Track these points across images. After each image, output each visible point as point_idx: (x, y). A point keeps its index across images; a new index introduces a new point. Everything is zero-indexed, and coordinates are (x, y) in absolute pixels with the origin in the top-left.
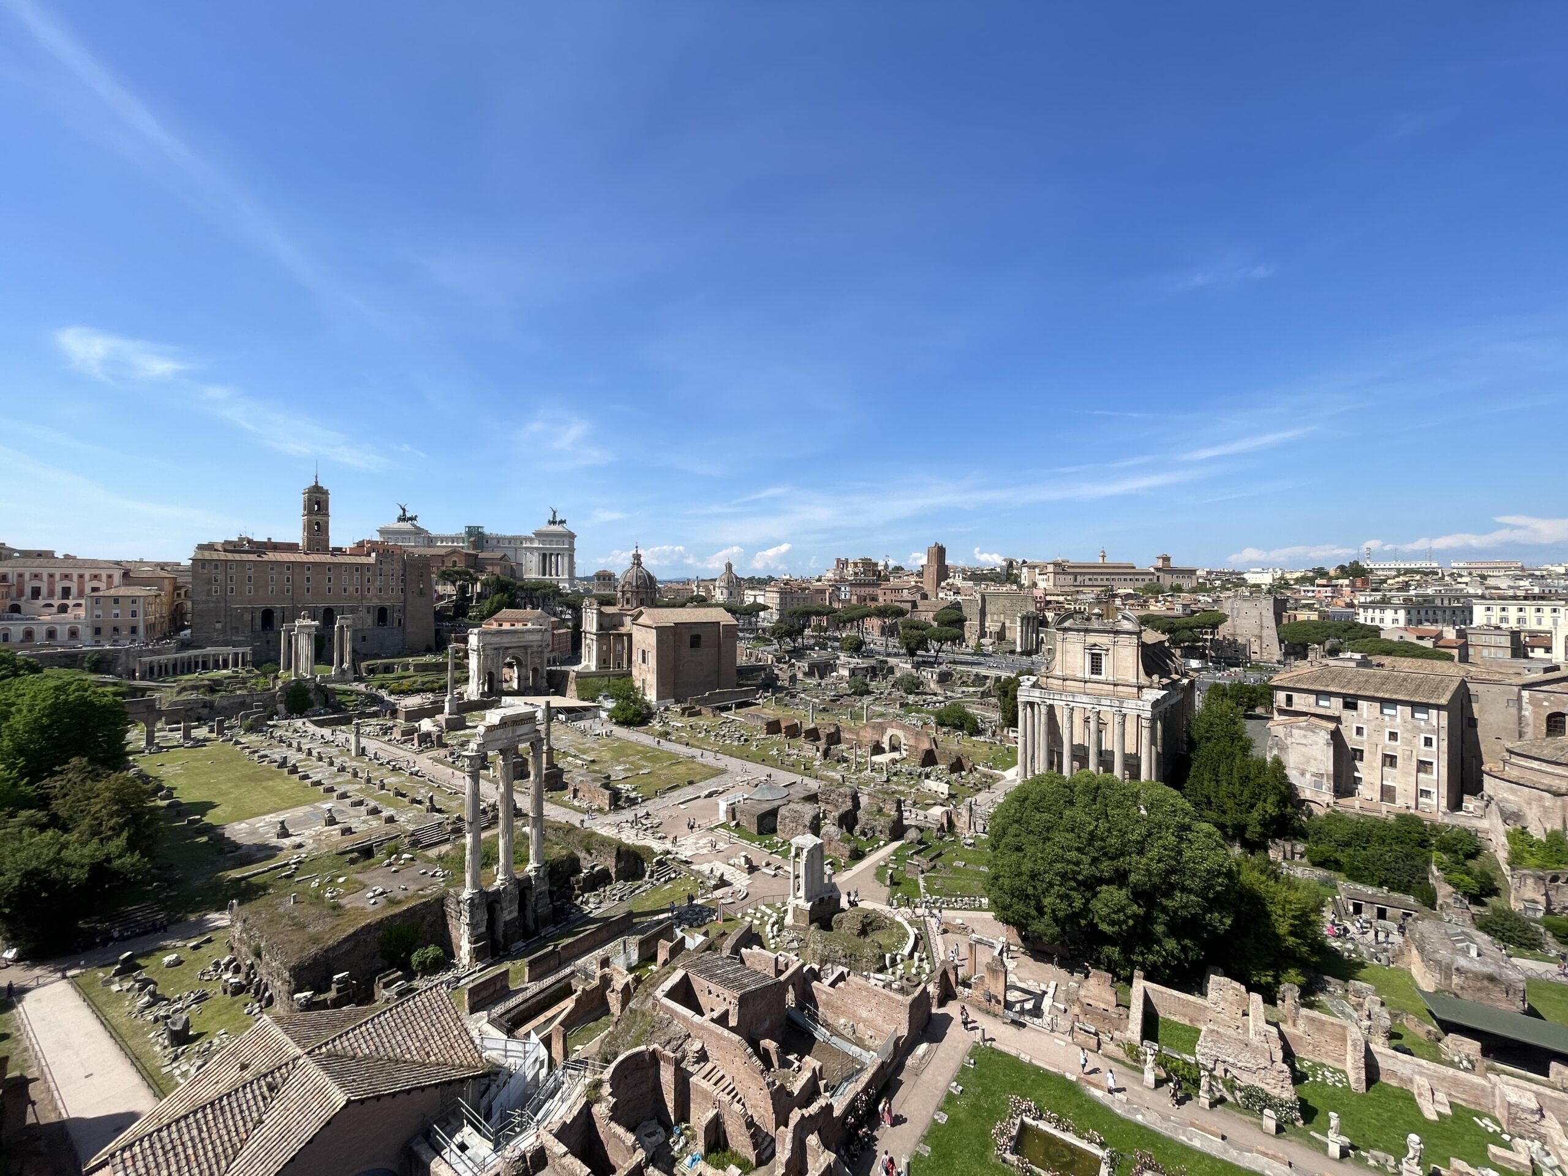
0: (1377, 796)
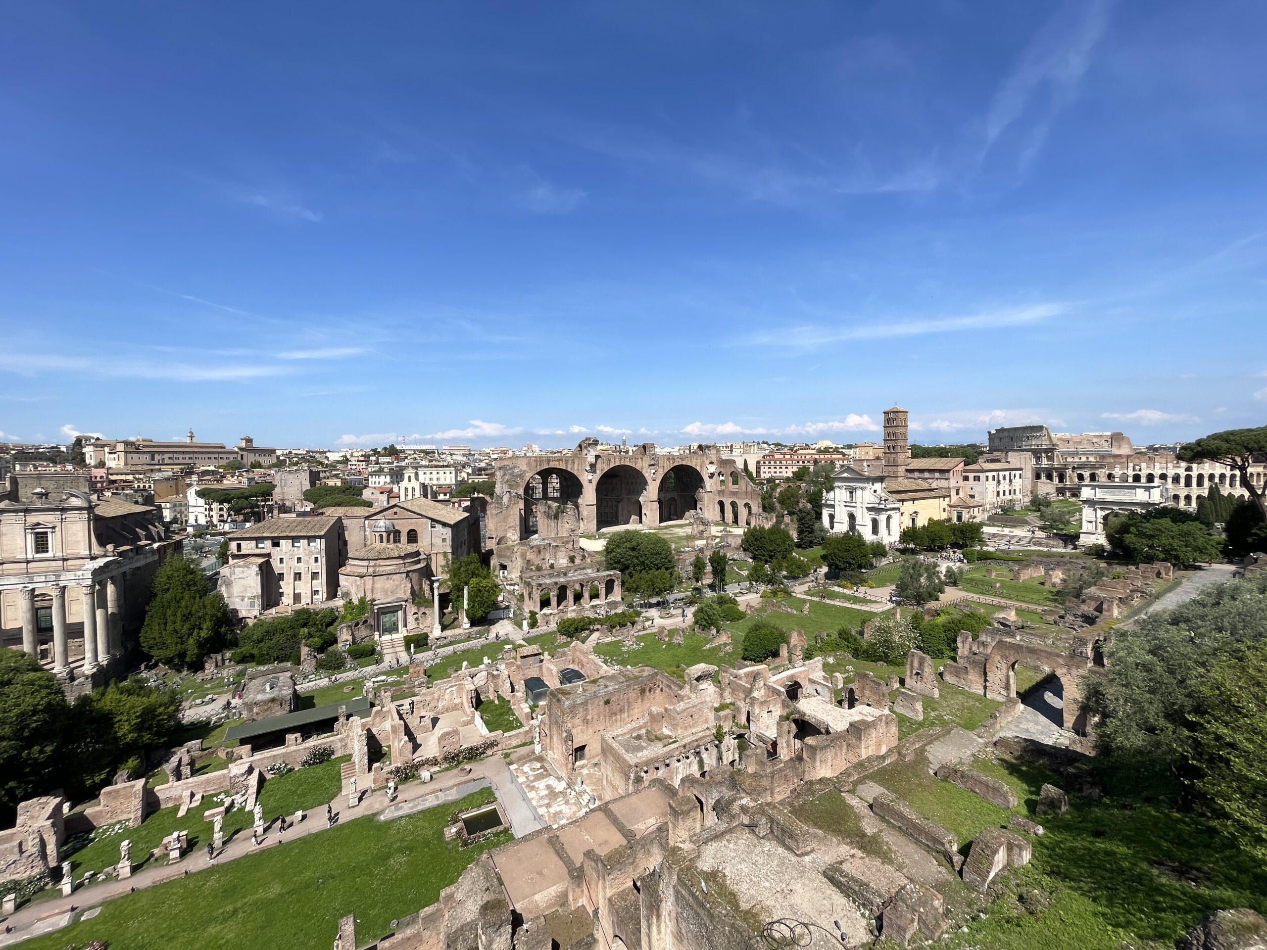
0: (292, 601)
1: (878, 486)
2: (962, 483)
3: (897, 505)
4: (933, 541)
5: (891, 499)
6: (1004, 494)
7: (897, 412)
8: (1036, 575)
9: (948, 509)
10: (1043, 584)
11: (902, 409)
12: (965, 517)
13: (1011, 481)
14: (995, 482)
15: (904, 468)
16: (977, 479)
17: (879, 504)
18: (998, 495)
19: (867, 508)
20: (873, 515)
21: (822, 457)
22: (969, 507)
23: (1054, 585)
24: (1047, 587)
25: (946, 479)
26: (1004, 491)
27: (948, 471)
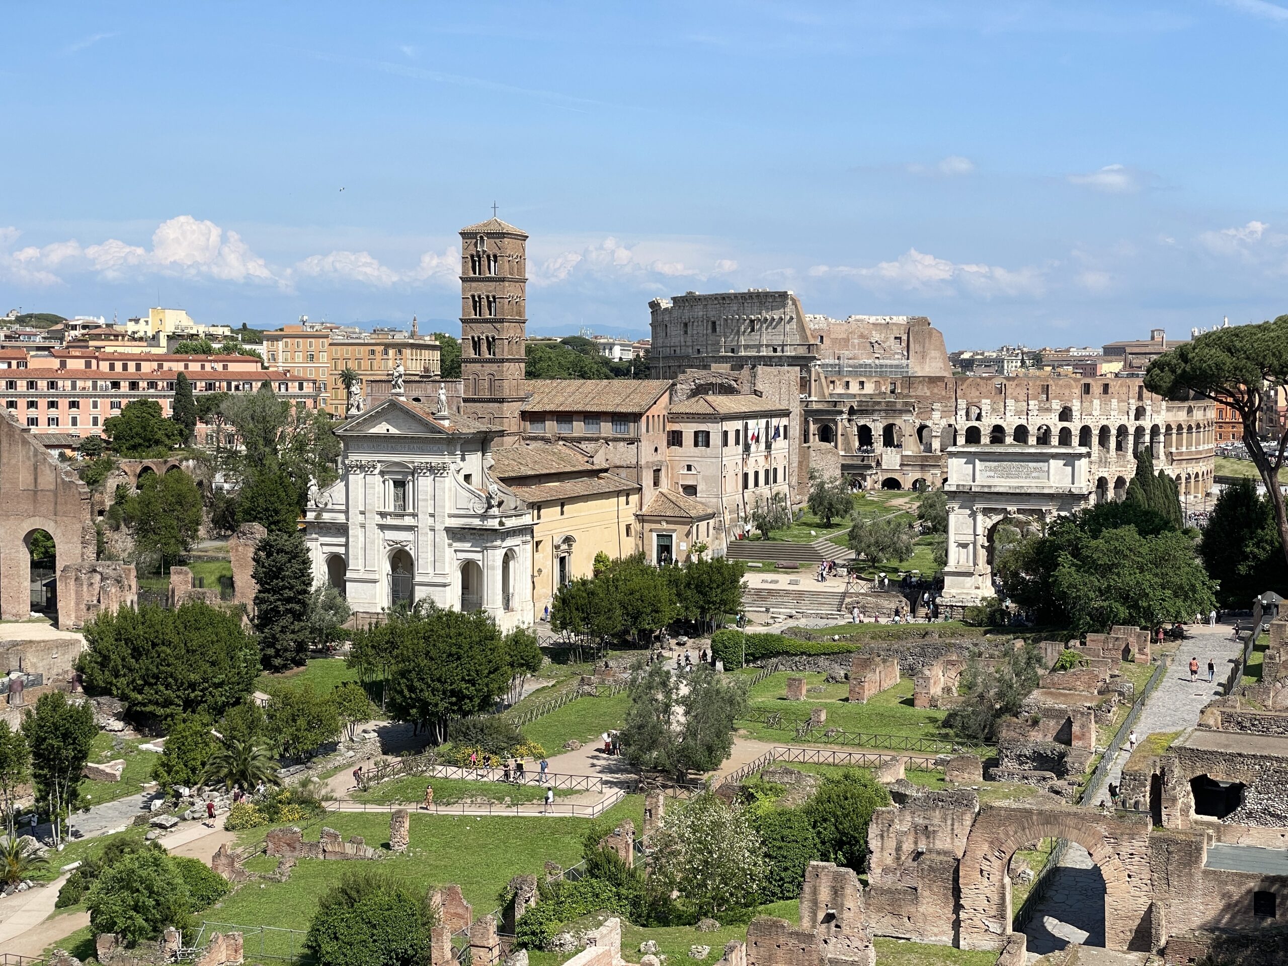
1: (474, 462)
2: (667, 453)
3: (527, 520)
4: (636, 617)
5: (511, 503)
6: (756, 484)
7: (502, 235)
8: (886, 685)
9: (636, 526)
10: (910, 702)
11: (509, 226)
12: (680, 547)
13: (768, 446)
14: (740, 448)
15: (518, 407)
16: (702, 439)
17: (484, 517)
18: (746, 486)
19: (448, 530)
20: (467, 550)
21: (195, 367)
22: (689, 520)
23: (933, 704)
24: (921, 709)
25: (631, 442)
26: (756, 473)
27: (636, 417)
